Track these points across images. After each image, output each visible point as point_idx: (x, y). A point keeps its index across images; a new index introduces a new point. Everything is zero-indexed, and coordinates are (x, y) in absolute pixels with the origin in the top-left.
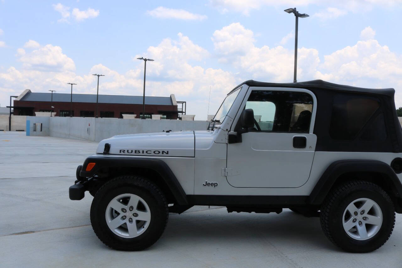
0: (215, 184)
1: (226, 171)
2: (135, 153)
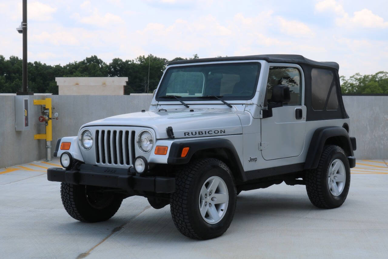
0: (255, 158)
2: (199, 134)
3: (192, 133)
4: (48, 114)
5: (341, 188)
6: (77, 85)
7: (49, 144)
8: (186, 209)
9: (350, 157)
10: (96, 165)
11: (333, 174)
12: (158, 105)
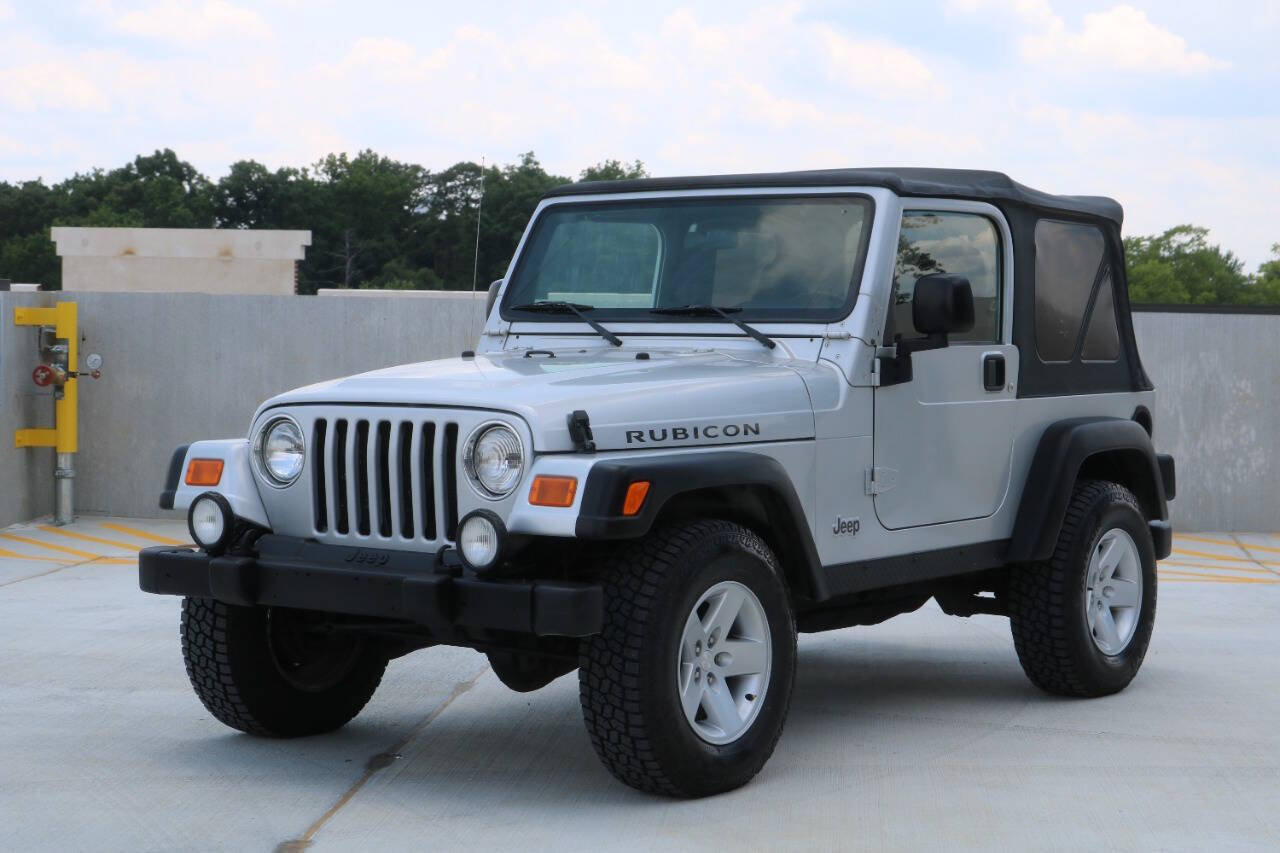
2: (675, 437)
3: (652, 433)
4: (63, 357)
5: (1126, 628)
6: (128, 256)
7: (65, 463)
8: (637, 692)
9: (1155, 523)
10: (314, 540)
11: (1101, 579)
12: (509, 334)
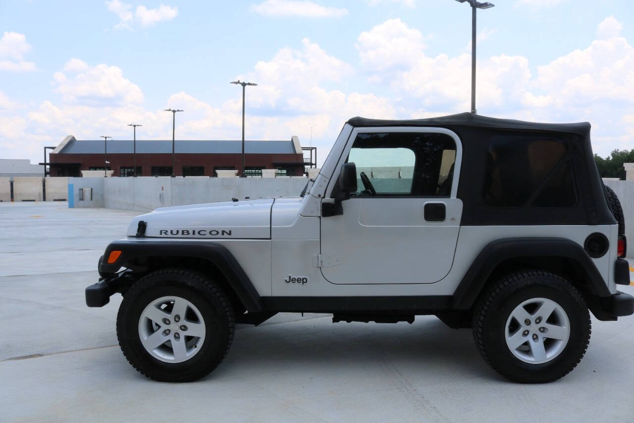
0: (303, 279)
1: (319, 260)
